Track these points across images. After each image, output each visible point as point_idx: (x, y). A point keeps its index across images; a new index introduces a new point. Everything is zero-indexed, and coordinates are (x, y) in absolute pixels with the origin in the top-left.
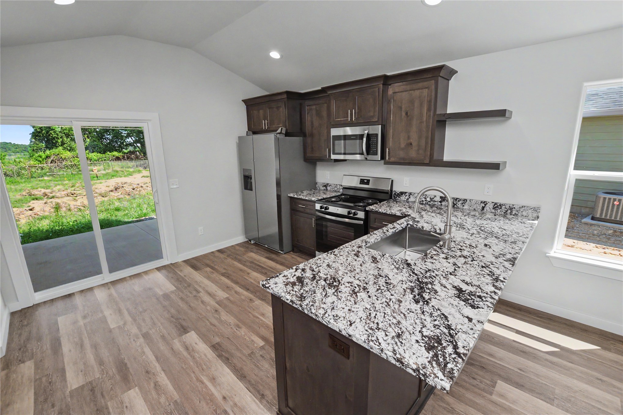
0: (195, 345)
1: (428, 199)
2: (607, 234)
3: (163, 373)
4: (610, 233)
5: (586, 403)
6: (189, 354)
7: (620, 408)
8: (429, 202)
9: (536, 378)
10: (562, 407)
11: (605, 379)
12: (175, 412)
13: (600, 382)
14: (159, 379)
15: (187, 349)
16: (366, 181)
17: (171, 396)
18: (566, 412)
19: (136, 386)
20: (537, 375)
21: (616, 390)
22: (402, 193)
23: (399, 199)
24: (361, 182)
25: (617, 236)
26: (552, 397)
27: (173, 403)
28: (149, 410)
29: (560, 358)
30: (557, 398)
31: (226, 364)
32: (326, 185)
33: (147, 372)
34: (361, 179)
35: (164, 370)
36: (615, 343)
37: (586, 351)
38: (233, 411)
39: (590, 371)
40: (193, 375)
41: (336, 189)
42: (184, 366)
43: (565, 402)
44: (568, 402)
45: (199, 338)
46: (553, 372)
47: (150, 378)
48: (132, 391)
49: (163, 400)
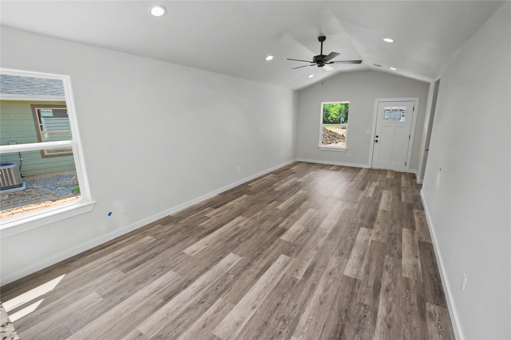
2: (5, 199)
4: (6, 198)
5: (85, 311)
7: (99, 296)
9: (46, 333)
10: (77, 329)
11: (81, 288)
13: (80, 293)
18: (81, 328)
20: (45, 330)
21: (90, 289)
25: (13, 198)
26: (67, 331)
29: (49, 303)
30: (70, 328)
36: (69, 265)
37: (60, 284)
39: (72, 293)
43: (76, 324)
44: (77, 322)
46: (53, 316)
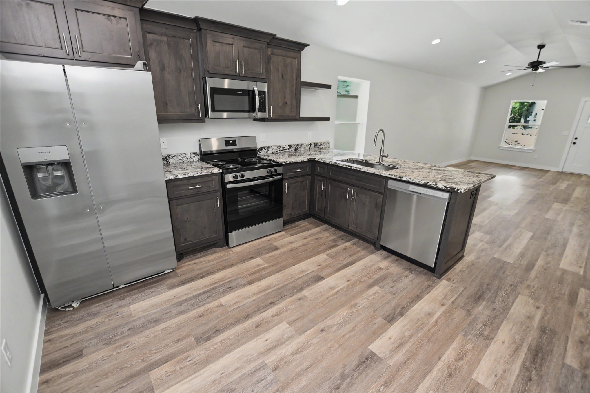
0: (392, 339)
1: (281, 149)
3: (443, 359)
6: (407, 341)
8: (282, 151)
12: (473, 333)
14: (452, 359)
15: (401, 345)
16: (231, 142)
17: (462, 341)
19: (472, 379)
22: (262, 148)
23: (260, 153)
24: (226, 144)
27: (467, 337)
28: (485, 353)
31: (409, 309)
32: (166, 158)
33: (450, 376)
34: (226, 141)
35: (440, 358)
38: (450, 299)
40: (433, 330)
41: (184, 159)
42: (425, 341)
45: (379, 338)
47: (455, 369)
48: (479, 381)
49: (469, 346)
